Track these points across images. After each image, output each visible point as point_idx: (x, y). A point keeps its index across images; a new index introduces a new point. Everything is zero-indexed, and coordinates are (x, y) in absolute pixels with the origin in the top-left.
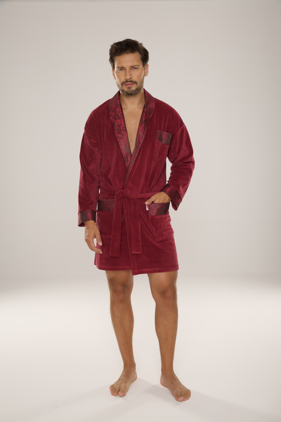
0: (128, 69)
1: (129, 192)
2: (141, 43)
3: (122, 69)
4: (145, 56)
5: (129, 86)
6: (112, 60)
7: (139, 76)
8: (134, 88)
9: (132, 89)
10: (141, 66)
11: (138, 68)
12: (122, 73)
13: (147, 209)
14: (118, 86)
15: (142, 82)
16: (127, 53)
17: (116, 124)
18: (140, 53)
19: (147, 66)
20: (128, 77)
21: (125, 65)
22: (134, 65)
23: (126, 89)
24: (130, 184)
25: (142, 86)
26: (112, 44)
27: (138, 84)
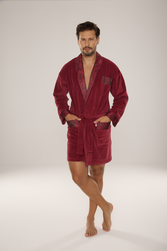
0: (87, 40)
1: (86, 115)
2: (96, 24)
3: (83, 39)
4: (97, 32)
5: (87, 50)
6: (78, 34)
7: (94, 44)
8: (90, 51)
9: (89, 52)
10: (95, 38)
11: (93, 40)
12: (84, 42)
13: (96, 126)
14: (81, 49)
15: (95, 48)
16: (87, 30)
17: (79, 73)
18: (95, 30)
19: (99, 38)
20: (87, 45)
21: (85, 37)
22: (91, 38)
23: (85, 52)
24: (86, 110)
25: (96, 50)
26: (79, 24)
27: (93, 49)
